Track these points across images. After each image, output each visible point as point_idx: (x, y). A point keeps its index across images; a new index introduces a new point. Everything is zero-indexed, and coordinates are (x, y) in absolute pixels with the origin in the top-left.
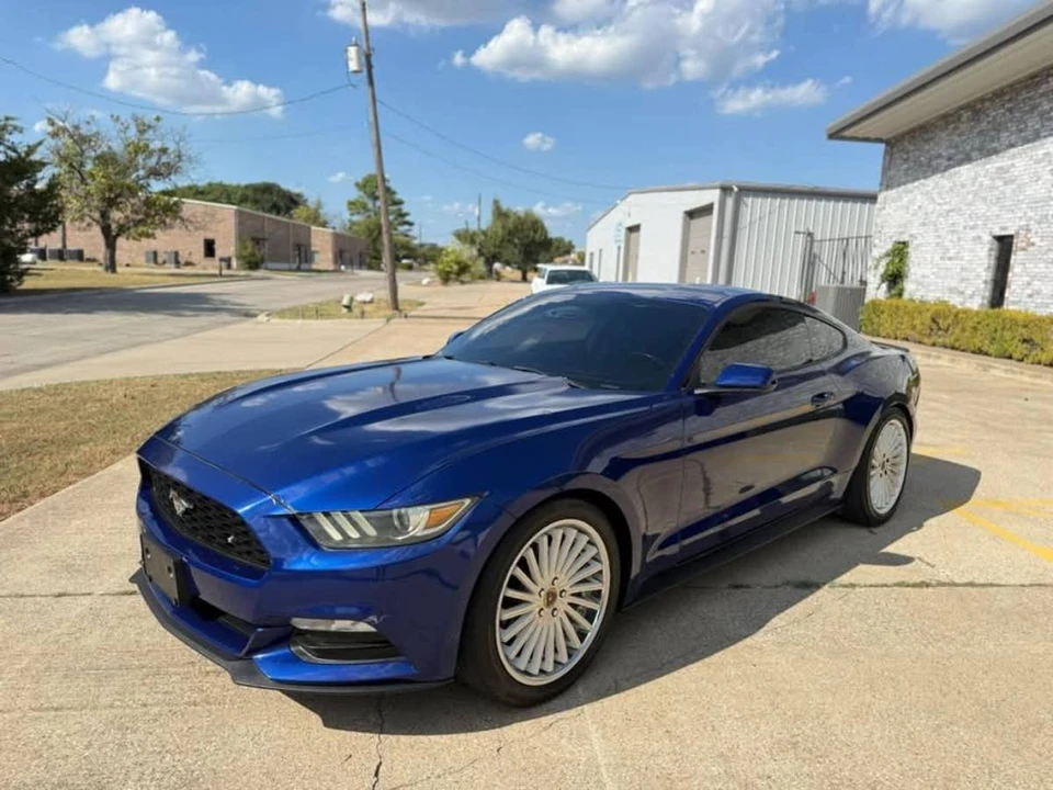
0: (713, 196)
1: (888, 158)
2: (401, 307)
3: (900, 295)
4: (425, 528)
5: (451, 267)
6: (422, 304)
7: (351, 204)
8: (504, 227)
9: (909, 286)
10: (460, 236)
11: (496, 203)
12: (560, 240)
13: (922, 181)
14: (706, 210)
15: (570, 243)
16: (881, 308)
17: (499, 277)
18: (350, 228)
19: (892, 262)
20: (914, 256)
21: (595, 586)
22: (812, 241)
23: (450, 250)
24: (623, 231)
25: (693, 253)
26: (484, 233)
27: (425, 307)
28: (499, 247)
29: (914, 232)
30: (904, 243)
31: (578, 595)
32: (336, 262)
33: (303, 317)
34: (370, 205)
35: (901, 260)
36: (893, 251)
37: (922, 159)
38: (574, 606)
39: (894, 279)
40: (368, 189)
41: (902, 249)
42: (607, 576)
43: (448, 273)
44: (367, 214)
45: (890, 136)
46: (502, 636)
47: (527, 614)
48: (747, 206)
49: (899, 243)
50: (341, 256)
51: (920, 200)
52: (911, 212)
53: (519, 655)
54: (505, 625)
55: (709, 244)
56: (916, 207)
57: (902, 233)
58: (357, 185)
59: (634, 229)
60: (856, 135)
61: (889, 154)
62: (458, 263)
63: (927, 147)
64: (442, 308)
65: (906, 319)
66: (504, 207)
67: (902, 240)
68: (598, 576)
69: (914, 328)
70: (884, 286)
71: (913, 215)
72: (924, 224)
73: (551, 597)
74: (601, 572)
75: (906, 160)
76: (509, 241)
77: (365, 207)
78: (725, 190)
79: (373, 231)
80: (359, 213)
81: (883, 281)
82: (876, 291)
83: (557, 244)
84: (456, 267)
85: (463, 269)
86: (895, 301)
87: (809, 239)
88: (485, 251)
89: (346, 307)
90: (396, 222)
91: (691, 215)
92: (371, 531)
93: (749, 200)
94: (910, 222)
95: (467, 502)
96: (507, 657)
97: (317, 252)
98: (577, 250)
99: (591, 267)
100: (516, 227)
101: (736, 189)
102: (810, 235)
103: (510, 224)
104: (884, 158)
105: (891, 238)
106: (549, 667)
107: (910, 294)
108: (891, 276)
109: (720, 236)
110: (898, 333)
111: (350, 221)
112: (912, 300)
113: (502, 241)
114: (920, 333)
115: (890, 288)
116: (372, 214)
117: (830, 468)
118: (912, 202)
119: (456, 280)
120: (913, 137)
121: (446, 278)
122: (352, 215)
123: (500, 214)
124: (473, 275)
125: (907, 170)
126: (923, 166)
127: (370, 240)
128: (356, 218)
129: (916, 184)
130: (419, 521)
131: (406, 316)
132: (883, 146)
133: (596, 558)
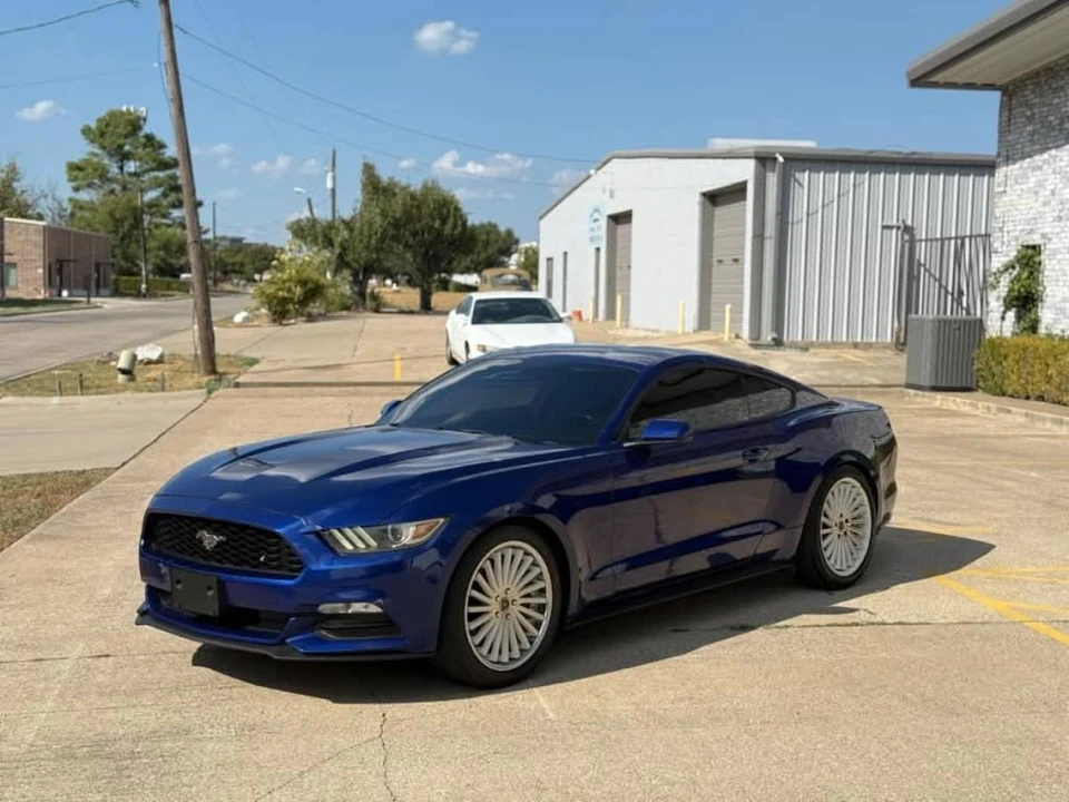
0: (744, 171)
1: (1006, 114)
2: (220, 369)
3: (1034, 328)
4: (414, 538)
5: (289, 290)
6: (254, 362)
7: (75, 168)
8: (384, 214)
9: (1046, 316)
10: (302, 231)
11: (369, 169)
12: (491, 229)
13: (1053, 152)
14: (736, 192)
15: (509, 233)
16: (1003, 352)
17: (378, 307)
18: (72, 215)
19: (1018, 279)
20: (1050, 267)
21: (539, 585)
22: (912, 242)
23: (285, 257)
24: (603, 222)
25: (720, 261)
26: (348, 225)
27: (257, 367)
28: (378, 250)
29: (1047, 230)
30: (1034, 247)
31: (528, 596)
32: (50, 283)
33: (61, 392)
34: (114, 170)
35: (1031, 273)
36: (1018, 260)
37: (1051, 118)
38: (527, 606)
39: (1025, 301)
40: (107, 141)
41: (1032, 257)
42: (547, 575)
43: (284, 301)
44: (107, 187)
45: (1004, 81)
46: (473, 641)
47: (489, 621)
48: (801, 185)
49: (1028, 247)
50: (60, 271)
51: (1053, 182)
52: (1041, 199)
53: (490, 651)
54: (474, 632)
55: (743, 248)
56: (1048, 193)
57: (1031, 232)
58: (86, 131)
59: (621, 219)
60: (955, 80)
61: (1007, 108)
62: (303, 283)
63: (1056, 101)
64: (290, 369)
65: (1037, 366)
66: (385, 176)
67: (1031, 243)
68: (539, 577)
69: (1049, 379)
70: (1011, 315)
71: (1045, 204)
72: (1060, 219)
73: (505, 604)
74: (541, 573)
75: (1030, 119)
76: (396, 239)
77: (104, 176)
78: (764, 160)
79: (121, 221)
80: (90, 186)
81: (1007, 308)
82: (1000, 324)
83: (484, 237)
84: (298, 291)
85: (313, 291)
86: (1027, 340)
87: (907, 237)
88: (349, 258)
89: (124, 372)
90: (165, 202)
91: (714, 198)
92: (373, 543)
93: (804, 177)
94: (1042, 215)
95: (442, 520)
96: (481, 655)
97: (14, 265)
98: (523, 245)
99: (549, 293)
100: (407, 213)
101: (781, 159)
102: (908, 230)
103: (397, 208)
104: (1000, 116)
105: (1017, 239)
106: (516, 654)
107: (1046, 328)
108: (1017, 298)
109: (759, 237)
110: (1030, 388)
111: (71, 200)
112: (1050, 336)
113: (382, 240)
114: (1058, 388)
115: (1019, 318)
116: (117, 188)
117: (773, 522)
118: (1041, 184)
119: (299, 314)
120: (1037, 84)
121: (281, 311)
122: (77, 189)
123: (375, 187)
124: (329, 304)
125: (1033, 133)
126: (1054, 130)
127: (114, 239)
128: (84, 196)
129: (1046, 156)
130: (409, 534)
131: (237, 385)
132: (998, 94)
133: (534, 564)
